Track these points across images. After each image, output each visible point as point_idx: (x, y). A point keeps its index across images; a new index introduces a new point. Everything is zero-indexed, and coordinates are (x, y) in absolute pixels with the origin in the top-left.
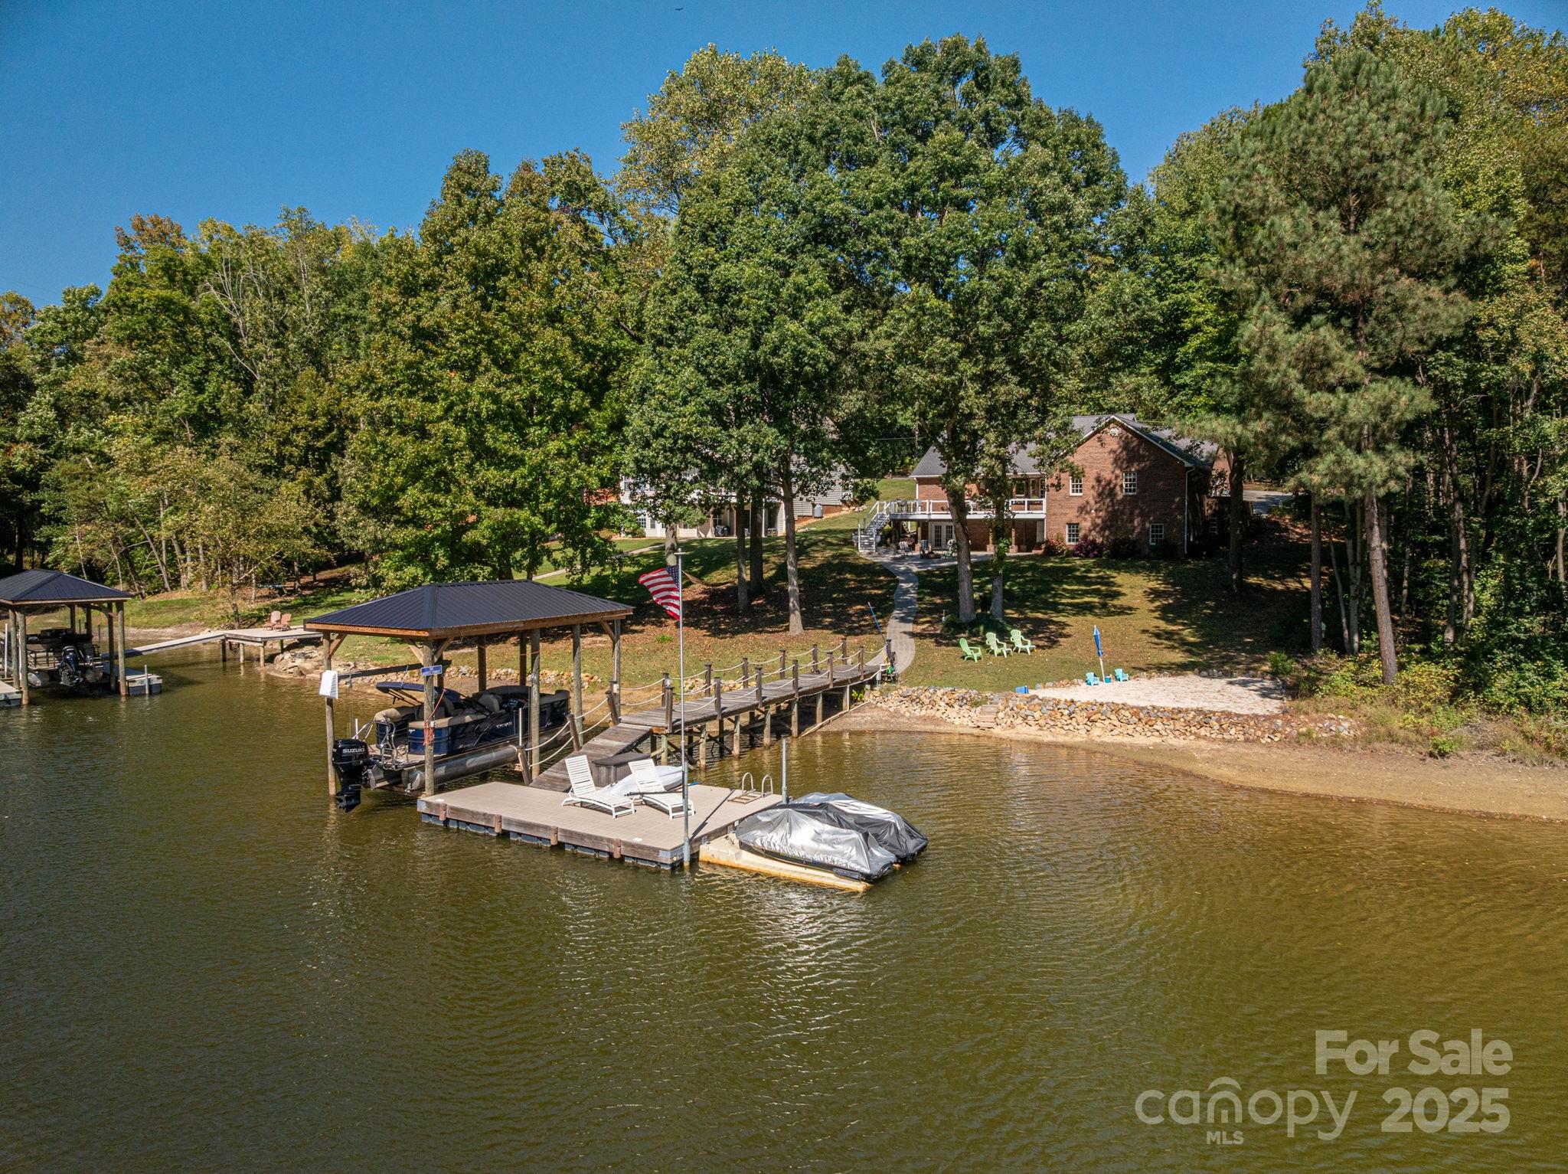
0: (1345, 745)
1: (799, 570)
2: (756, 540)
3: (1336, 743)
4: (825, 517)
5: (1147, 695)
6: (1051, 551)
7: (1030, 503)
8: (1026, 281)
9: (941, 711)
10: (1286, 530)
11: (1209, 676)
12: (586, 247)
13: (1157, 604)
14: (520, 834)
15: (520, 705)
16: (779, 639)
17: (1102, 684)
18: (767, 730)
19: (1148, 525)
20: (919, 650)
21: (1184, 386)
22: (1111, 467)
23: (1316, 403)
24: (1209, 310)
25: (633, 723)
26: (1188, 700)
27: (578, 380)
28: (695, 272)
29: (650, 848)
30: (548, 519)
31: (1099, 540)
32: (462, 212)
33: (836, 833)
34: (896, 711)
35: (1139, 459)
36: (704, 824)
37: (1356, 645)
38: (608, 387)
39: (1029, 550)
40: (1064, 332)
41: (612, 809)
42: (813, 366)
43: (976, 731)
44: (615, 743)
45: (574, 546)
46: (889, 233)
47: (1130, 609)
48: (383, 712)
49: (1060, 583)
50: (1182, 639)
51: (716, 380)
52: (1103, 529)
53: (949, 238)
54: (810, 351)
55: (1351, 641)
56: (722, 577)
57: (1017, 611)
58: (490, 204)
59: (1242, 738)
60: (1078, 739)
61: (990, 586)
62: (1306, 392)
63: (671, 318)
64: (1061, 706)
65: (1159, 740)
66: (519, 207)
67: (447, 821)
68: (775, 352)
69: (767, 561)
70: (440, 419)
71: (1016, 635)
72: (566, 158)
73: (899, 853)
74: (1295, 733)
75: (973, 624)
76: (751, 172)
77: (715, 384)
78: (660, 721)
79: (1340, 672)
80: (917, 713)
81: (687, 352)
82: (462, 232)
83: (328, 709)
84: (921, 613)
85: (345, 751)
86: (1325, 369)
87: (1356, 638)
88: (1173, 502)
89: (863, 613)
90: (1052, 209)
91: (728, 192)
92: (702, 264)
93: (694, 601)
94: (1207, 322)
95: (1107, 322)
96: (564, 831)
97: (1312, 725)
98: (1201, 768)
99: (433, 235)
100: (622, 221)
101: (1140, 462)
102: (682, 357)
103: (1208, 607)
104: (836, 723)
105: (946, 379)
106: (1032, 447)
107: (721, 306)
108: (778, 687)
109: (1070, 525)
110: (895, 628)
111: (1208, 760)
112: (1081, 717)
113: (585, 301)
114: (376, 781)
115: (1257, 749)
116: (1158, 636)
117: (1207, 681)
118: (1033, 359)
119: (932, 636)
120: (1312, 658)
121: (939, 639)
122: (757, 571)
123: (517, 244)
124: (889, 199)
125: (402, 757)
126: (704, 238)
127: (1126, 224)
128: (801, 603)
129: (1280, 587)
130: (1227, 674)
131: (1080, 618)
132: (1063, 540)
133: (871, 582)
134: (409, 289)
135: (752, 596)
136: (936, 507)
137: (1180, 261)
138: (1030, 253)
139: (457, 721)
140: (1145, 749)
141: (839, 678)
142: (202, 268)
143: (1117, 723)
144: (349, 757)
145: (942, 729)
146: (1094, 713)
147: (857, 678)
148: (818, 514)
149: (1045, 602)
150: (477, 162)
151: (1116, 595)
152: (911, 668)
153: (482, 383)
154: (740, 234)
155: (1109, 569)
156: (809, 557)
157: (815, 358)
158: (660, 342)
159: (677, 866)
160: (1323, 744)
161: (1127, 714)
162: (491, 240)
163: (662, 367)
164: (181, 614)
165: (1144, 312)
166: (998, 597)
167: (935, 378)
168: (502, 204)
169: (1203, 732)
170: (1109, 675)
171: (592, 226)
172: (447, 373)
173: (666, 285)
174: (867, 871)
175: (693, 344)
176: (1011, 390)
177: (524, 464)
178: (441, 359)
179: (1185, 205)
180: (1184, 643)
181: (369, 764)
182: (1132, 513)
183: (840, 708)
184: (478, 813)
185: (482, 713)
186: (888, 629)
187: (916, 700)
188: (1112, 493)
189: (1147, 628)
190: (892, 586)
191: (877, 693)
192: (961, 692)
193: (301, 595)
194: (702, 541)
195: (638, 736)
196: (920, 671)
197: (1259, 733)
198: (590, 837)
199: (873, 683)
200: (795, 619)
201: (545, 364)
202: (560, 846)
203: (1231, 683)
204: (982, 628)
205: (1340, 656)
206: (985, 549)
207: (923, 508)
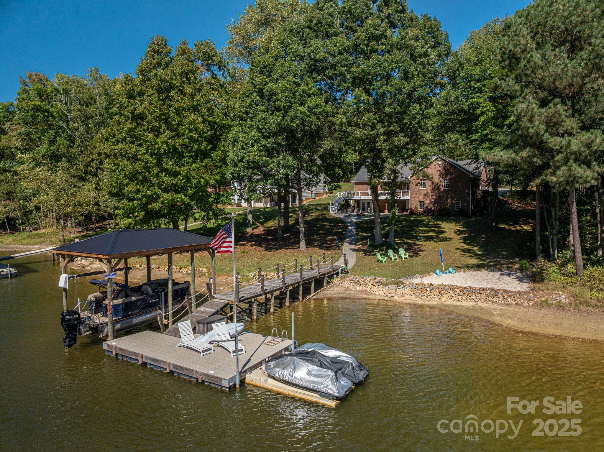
0: (565, 308)
1: (304, 221)
2: (286, 208)
3: (560, 306)
4: (316, 198)
5: (466, 280)
6: (412, 213)
7: (403, 192)
8: (408, 88)
9: (369, 288)
10: (511, 204)
11: (491, 271)
12: (213, 81)
13: (461, 236)
14: (151, 364)
15: (164, 290)
16: (295, 252)
17: (444, 275)
18: (287, 299)
19: (454, 202)
20: (358, 257)
21: (475, 140)
22: (438, 177)
23: (554, 142)
24: (488, 105)
25: (219, 299)
26: (485, 283)
27: (205, 137)
28: (258, 87)
29: (217, 378)
30: (191, 198)
31: (433, 208)
32: (154, 62)
33: (319, 371)
34: (348, 288)
35: (451, 174)
36: (249, 360)
37: (556, 256)
38: (220, 140)
39: (402, 212)
40: (425, 113)
41: (201, 351)
42: (309, 127)
43: (386, 298)
44: (210, 310)
45: (205, 211)
46: (345, 66)
47: (450, 238)
48: (93, 295)
49: (418, 227)
50: (475, 253)
51: (266, 136)
52: (435, 204)
53: (373, 67)
54: (308, 119)
55: (554, 254)
56: (272, 224)
57: (400, 239)
58: (167, 58)
59: (514, 303)
60: (435, 303)
61: (387, 228)
62: (550, 137)
63: (247, 108)
64: (427, 286)
65: (474, 304)
66: (181, 60)
67: (117, 355)
68: (292, 121)
69: (291, 217)
70: (145, 154)
71: (402, 251)
72: (204, 43)
73: (354, 380)
74: (539, 301)
75: (381, 246)
76: (283, 43)
77: (266, 138)
78: (233, 298)
79: (552, 268)
80: (358, 289)
81: (253, 123)
82: (154, 71)
83: (64, 293)
84: (357, 240)
85: (67, 317)
86: (557, 126)
87: (556, 252)
88: (465, 192)
89: (333, 240)
90: (420, 56)
91: (273, 51)
92: (260, 84)
93: (259, 234)
94: (488, 110)
95: (444, 109)
96: (173, 365)
97: (547, 297)
98: (498, 319)
99: (141, 72)
100: (228, 70)
101: (451, 175)
102: (252, 126)
103: (484, 238)
104: (321, 294)
105: (370, 133)
106: (410, 165)
107: (269, 102)
108: (293, 278)
109: (420, 202)
110: (347, 247)
111: (501, 315)
112: (436, 292)
113: (209, 102)
114: (85, 332)
115: (522, 309)
116: (464, 251)
117: (491, 273)
118: (410, 125)
119: (362, 251)
120: (536, 262)
121: (366, 252)
122: (286, 221)
123: (179, 77)
124: (345, 51)
125: (98, 319)
126: (261, 72)
127: (452, 65)
128: (305, 235)
129: (513, 229)
130: (500, 270)
131: (428, 242)
132: (417, 208)
133: (335, 226)
134: (131, 96)
135: (284, 232)
136: (363, 194)
137: (473, 84)
138: (410, 75)
139: (128, 300)
140: (468, 308)
141: (322, 272)
142: (54, 92)
143: (453, 295)
144: (70, 320)
145: (370, 297)
146: (442, 290)
147: (330, 272)
148: (313, 197)
149: (412, 235)
150: (162, 41)
151: (443, 232)
152: (355, 266)
153: (162, 137)
154: (278, 70)
155: (438, 221)
156: (309, 215)
157: (311, 122)
158: (242, 119)
159: (232, 388)
160: (554, 306)
161: (458, 291)
162: (167, 75)
163: (243, 130)
164: (42, 239)
165: (460, 105)
166: (392, 234)
167: (365, 132)
168: (173, 59)
169: (495, 300)
170: (446, 270)
171: (216, 72)
172: (146, 133)
173: (244, 94)
174: (337, 395)
175: (256, 119)
176: (400, 139)
177: (180, 175)
178: (145, 127)
179: (476, 60)
180: (476, 254)
181: (81, 323)
182: (447, 197)
183: (322, 286)
184: (132, 352)
185: (141, 295)
186: (344, 248)
187: (358, 283)
188: (438, 188)
189: (458, 247)
190: (345, 227)
191: (339, 279)
192: (379, 279)
193: (95, 231)
194: (265, 208)
195: (221, 306)
196: (359, 268)
197: (522, 301)
198: (187, 369)
199: (337, 274)
200: (303, 244)
201: (190, 131)
202: (172, 372)
203: (502, 274)
204: (385, 247)
205: (549, 261)
206: (384, 212)
207: (358, 194)
